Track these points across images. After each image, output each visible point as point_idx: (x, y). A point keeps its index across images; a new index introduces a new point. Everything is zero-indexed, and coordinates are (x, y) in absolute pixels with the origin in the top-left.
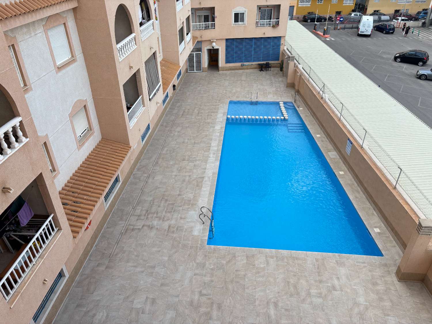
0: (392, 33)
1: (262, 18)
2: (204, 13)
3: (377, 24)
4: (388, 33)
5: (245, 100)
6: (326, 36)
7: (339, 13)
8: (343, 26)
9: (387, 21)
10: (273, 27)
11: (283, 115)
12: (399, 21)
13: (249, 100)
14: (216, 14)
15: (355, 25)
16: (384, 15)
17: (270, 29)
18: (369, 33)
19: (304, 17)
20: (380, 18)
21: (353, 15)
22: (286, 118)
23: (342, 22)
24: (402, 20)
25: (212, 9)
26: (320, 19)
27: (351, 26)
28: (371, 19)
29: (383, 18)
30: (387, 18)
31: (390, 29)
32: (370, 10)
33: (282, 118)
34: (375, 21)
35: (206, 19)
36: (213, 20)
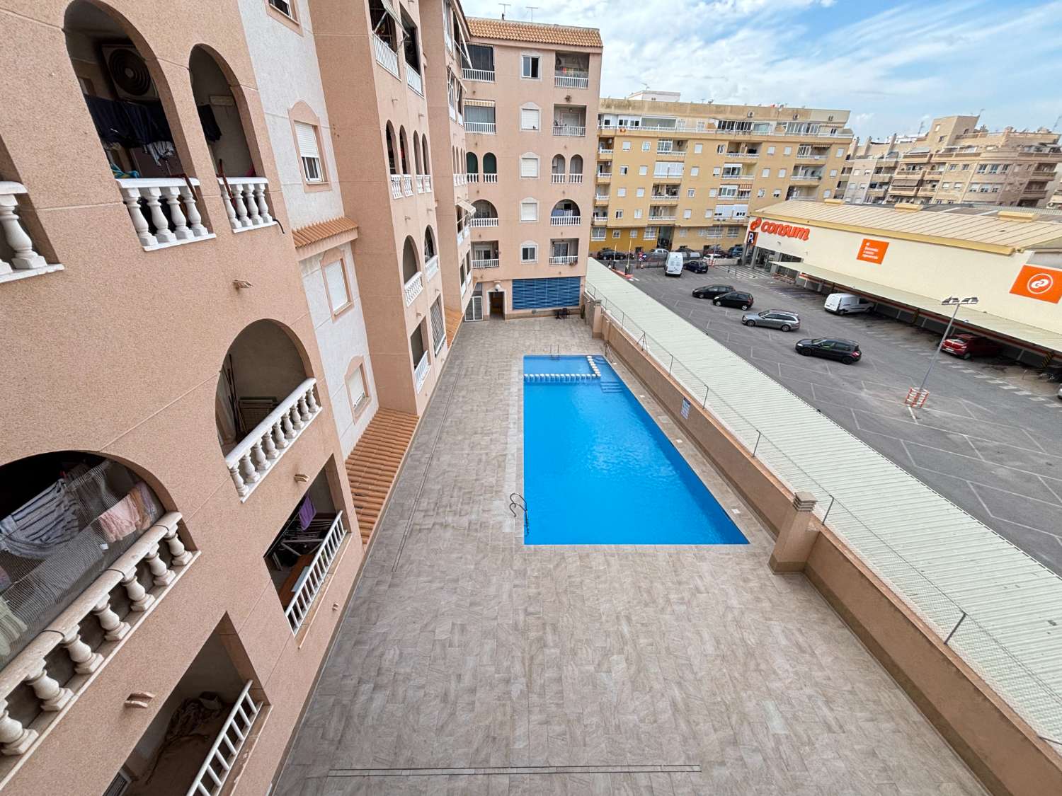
0: (705, 272)
1: (557, 254)
2: (483, 248)
3: (687, 262)
4: (700, 272)
5: (544, 354)
6: (628, 276)
7: (638, 249)
8: (647, 264)
9: (698, 258)
10: (571, 264)
11: (594, 372)
12: (711, 258)
13: (548, 354)
14: (500, 249)
15: (661, 263)
16: (693, 251)
17: (567, 267)
18: (679, 273)
19: (599, 253)
20: (689, 255)
21: (656, 251)
22: (599, 375)
23: (645, 260)
24: (715, 257)
25: (495, 244)
26: (618, 257)
27: (655, 264)
28: (680, 255)
29: (692, 255)
30: (697, 255)
31: (703, 268)
32: (675, 246)
33: (594, 375)
34: (684, 259)
35: (487, 256)
36: (496, 256)
